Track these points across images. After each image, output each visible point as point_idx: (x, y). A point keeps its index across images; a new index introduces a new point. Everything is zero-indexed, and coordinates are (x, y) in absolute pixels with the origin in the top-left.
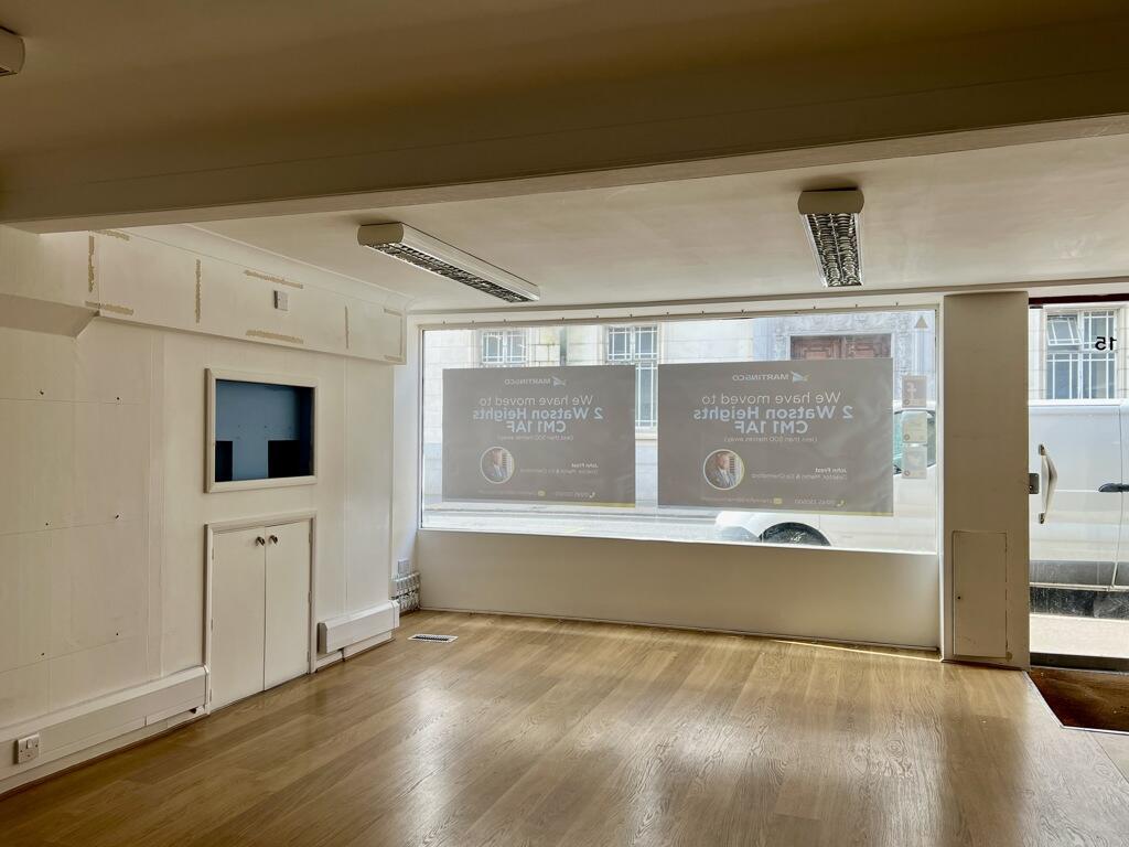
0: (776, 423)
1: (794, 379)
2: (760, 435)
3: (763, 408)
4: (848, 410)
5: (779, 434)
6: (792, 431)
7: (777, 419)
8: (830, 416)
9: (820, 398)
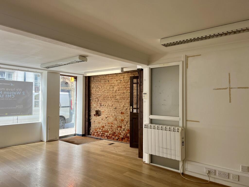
0: (6, 95)
1: (11, 85)
2: (2, 98)
3: (3, 91)
4: (24, 93)
5: (7, 98)
6: (11, 97)
7: (7, 94)
8: (20, 94)
9: (17, 90)
